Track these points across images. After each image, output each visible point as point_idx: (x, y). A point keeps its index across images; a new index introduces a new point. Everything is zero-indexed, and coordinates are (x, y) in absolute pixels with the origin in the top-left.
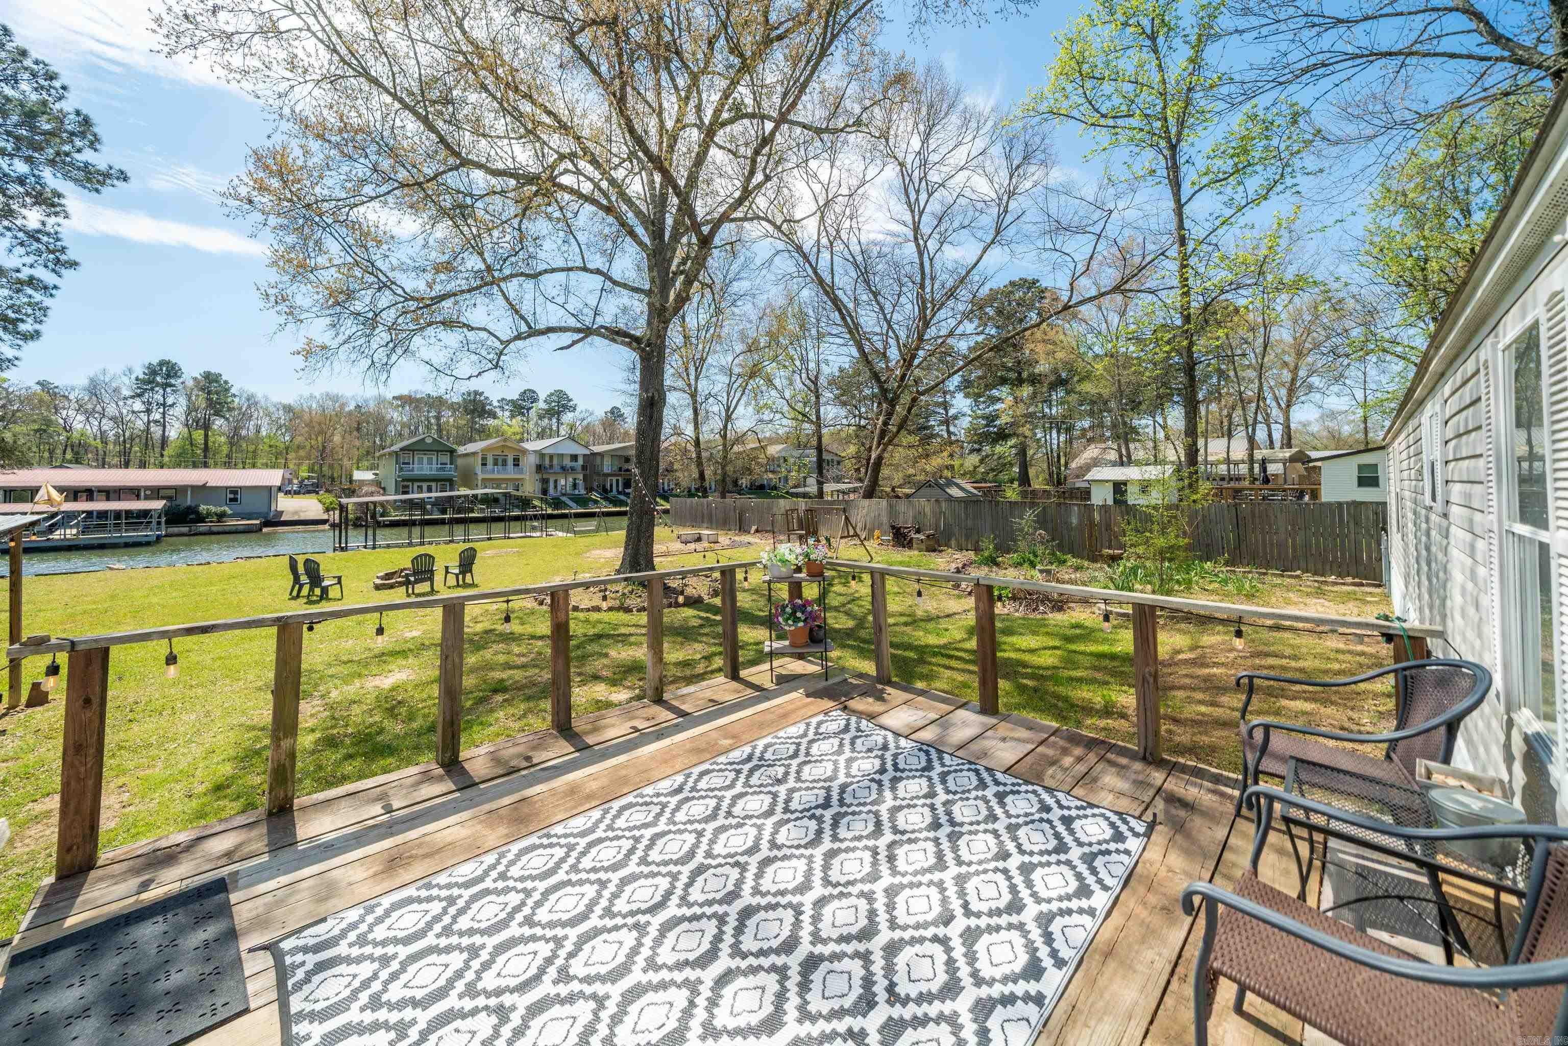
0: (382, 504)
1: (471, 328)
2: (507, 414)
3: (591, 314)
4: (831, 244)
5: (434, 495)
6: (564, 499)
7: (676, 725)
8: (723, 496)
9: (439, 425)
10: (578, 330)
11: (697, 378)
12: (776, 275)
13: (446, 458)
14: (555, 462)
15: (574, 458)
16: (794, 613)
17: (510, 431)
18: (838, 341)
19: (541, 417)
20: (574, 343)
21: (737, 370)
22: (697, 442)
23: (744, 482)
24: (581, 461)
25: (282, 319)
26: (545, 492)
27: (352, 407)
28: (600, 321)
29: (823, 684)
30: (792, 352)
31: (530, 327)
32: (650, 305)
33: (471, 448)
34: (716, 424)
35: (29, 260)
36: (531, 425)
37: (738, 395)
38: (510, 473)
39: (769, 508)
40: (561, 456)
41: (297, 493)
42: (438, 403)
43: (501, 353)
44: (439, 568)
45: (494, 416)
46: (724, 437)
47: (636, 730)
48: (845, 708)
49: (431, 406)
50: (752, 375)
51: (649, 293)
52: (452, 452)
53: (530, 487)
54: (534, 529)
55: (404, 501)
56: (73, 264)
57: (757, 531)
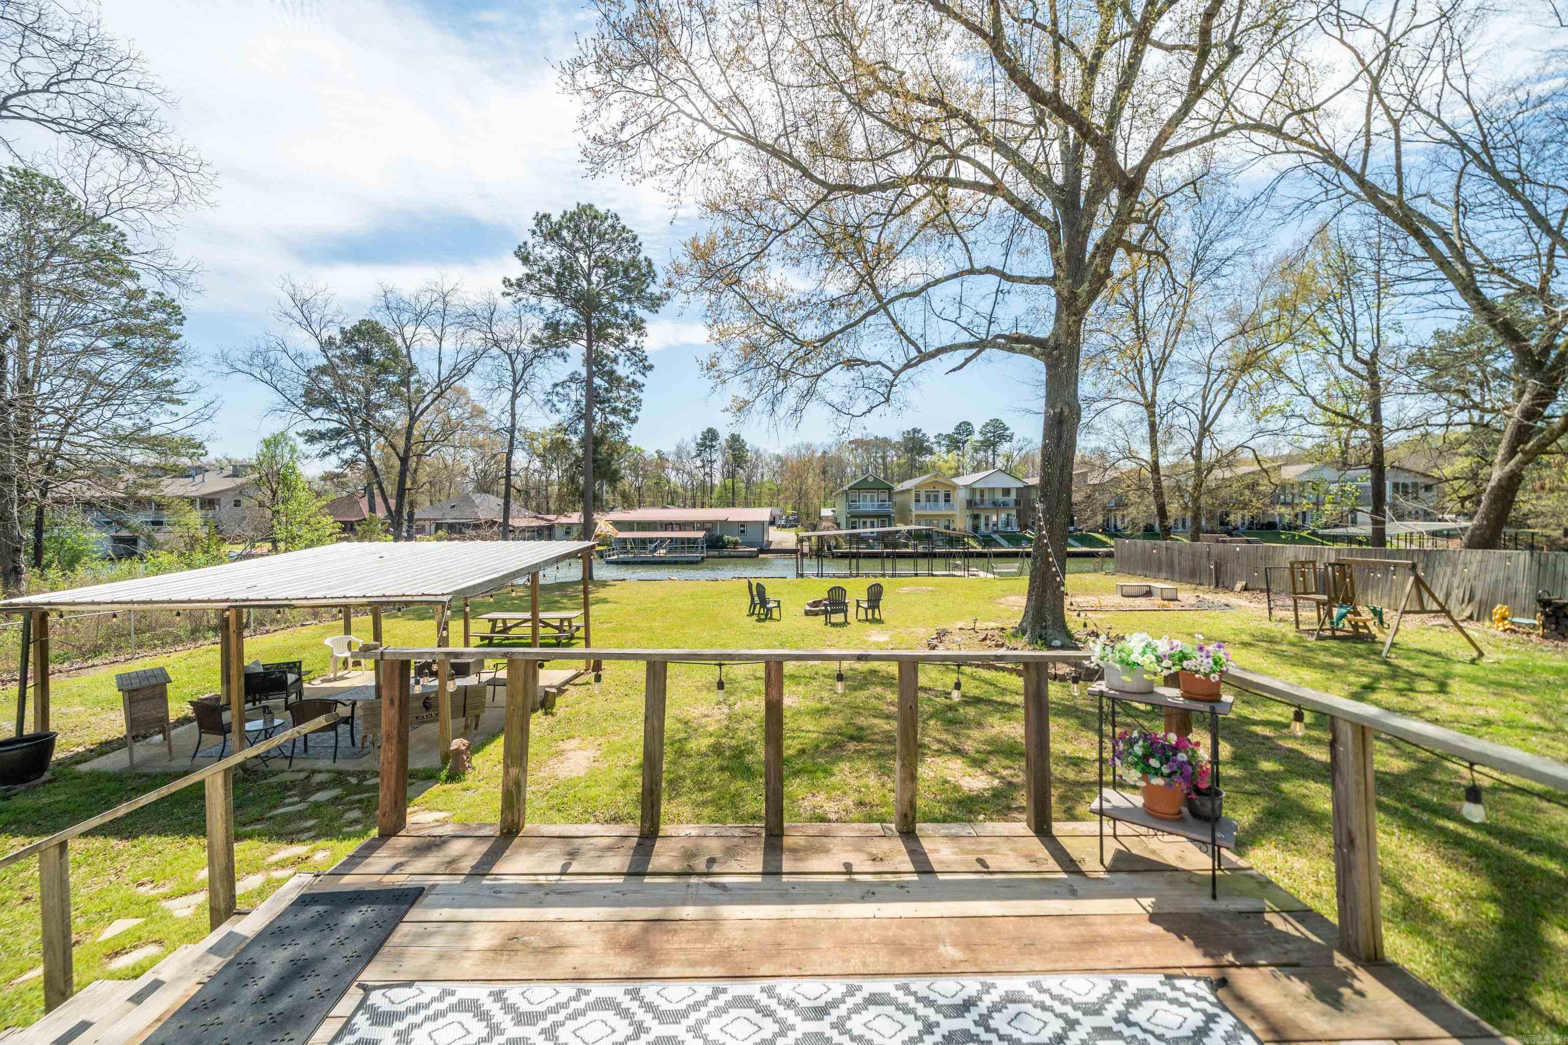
0: (835, 537)
1: (867, 364)
2: (944, 449)
3: (985, 323)
4: (1396, 124)
5: (876, 530)
6: (995, 536)
7: (901, 886)
8: (1195, 538)
9: (884, 464)
10: (970, 345)
11: (1155, 383)
12: (1280, 210)
13: (885, 496)
14: (986, 497)
15: (1006, 492)
16: (1145, 758)
17: (945, 467)
18: (1423, 287)
19: (976, 450)
20: (967, 360)
21: (1217, 364)
22: (1155, 468)
23: (1235, 518)
24: (1013, 496)
25: (712, 383)
26: (976, 528)
27: (819, 454)
28: (995, 330)
29: (1202, 903)
30: (1323, 323)
31: (919, 351)
32: (1058, 294)
33: (908, 484)
34: (1187, 442)
35: (633, 369)
36: (967, 459)
37: (1221, 397)
38: (942, 509)
39: (1266, 557)
40: (992, 490)
41: (784, 527)
42: (883, 444)
43: (892, 385)
44: (850, 600)
45: (931, 452)
46: (1198, 458)
47: (848, 870)
48: (1223, 983)
49: (878, 447)
50: (1246, 366)
51: (1052, 281)
52: (890, 489)
53: (962, 523)
54: (956, 567)
55: (851, 535)
56: (651, 367)
57: (1246, 589)
